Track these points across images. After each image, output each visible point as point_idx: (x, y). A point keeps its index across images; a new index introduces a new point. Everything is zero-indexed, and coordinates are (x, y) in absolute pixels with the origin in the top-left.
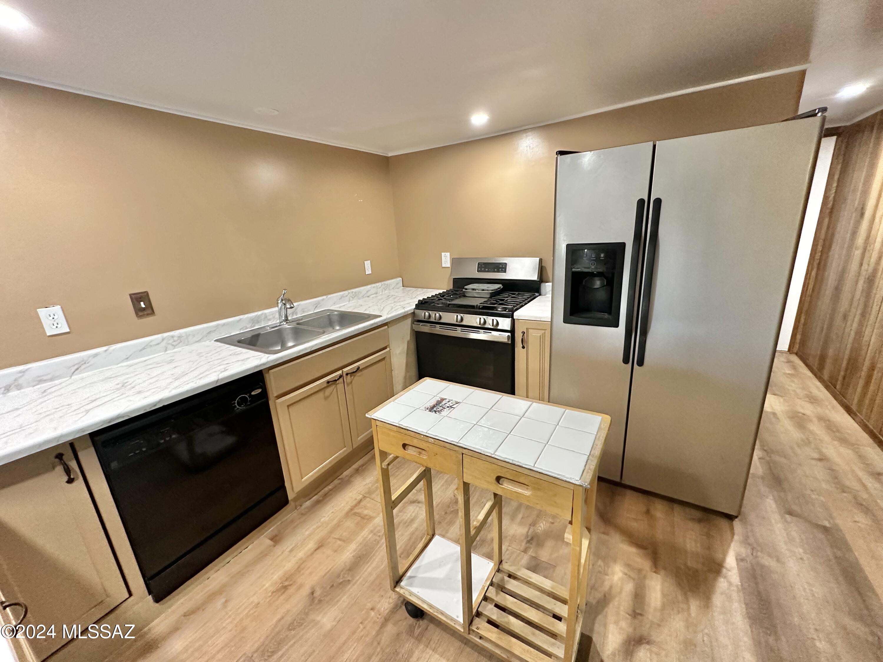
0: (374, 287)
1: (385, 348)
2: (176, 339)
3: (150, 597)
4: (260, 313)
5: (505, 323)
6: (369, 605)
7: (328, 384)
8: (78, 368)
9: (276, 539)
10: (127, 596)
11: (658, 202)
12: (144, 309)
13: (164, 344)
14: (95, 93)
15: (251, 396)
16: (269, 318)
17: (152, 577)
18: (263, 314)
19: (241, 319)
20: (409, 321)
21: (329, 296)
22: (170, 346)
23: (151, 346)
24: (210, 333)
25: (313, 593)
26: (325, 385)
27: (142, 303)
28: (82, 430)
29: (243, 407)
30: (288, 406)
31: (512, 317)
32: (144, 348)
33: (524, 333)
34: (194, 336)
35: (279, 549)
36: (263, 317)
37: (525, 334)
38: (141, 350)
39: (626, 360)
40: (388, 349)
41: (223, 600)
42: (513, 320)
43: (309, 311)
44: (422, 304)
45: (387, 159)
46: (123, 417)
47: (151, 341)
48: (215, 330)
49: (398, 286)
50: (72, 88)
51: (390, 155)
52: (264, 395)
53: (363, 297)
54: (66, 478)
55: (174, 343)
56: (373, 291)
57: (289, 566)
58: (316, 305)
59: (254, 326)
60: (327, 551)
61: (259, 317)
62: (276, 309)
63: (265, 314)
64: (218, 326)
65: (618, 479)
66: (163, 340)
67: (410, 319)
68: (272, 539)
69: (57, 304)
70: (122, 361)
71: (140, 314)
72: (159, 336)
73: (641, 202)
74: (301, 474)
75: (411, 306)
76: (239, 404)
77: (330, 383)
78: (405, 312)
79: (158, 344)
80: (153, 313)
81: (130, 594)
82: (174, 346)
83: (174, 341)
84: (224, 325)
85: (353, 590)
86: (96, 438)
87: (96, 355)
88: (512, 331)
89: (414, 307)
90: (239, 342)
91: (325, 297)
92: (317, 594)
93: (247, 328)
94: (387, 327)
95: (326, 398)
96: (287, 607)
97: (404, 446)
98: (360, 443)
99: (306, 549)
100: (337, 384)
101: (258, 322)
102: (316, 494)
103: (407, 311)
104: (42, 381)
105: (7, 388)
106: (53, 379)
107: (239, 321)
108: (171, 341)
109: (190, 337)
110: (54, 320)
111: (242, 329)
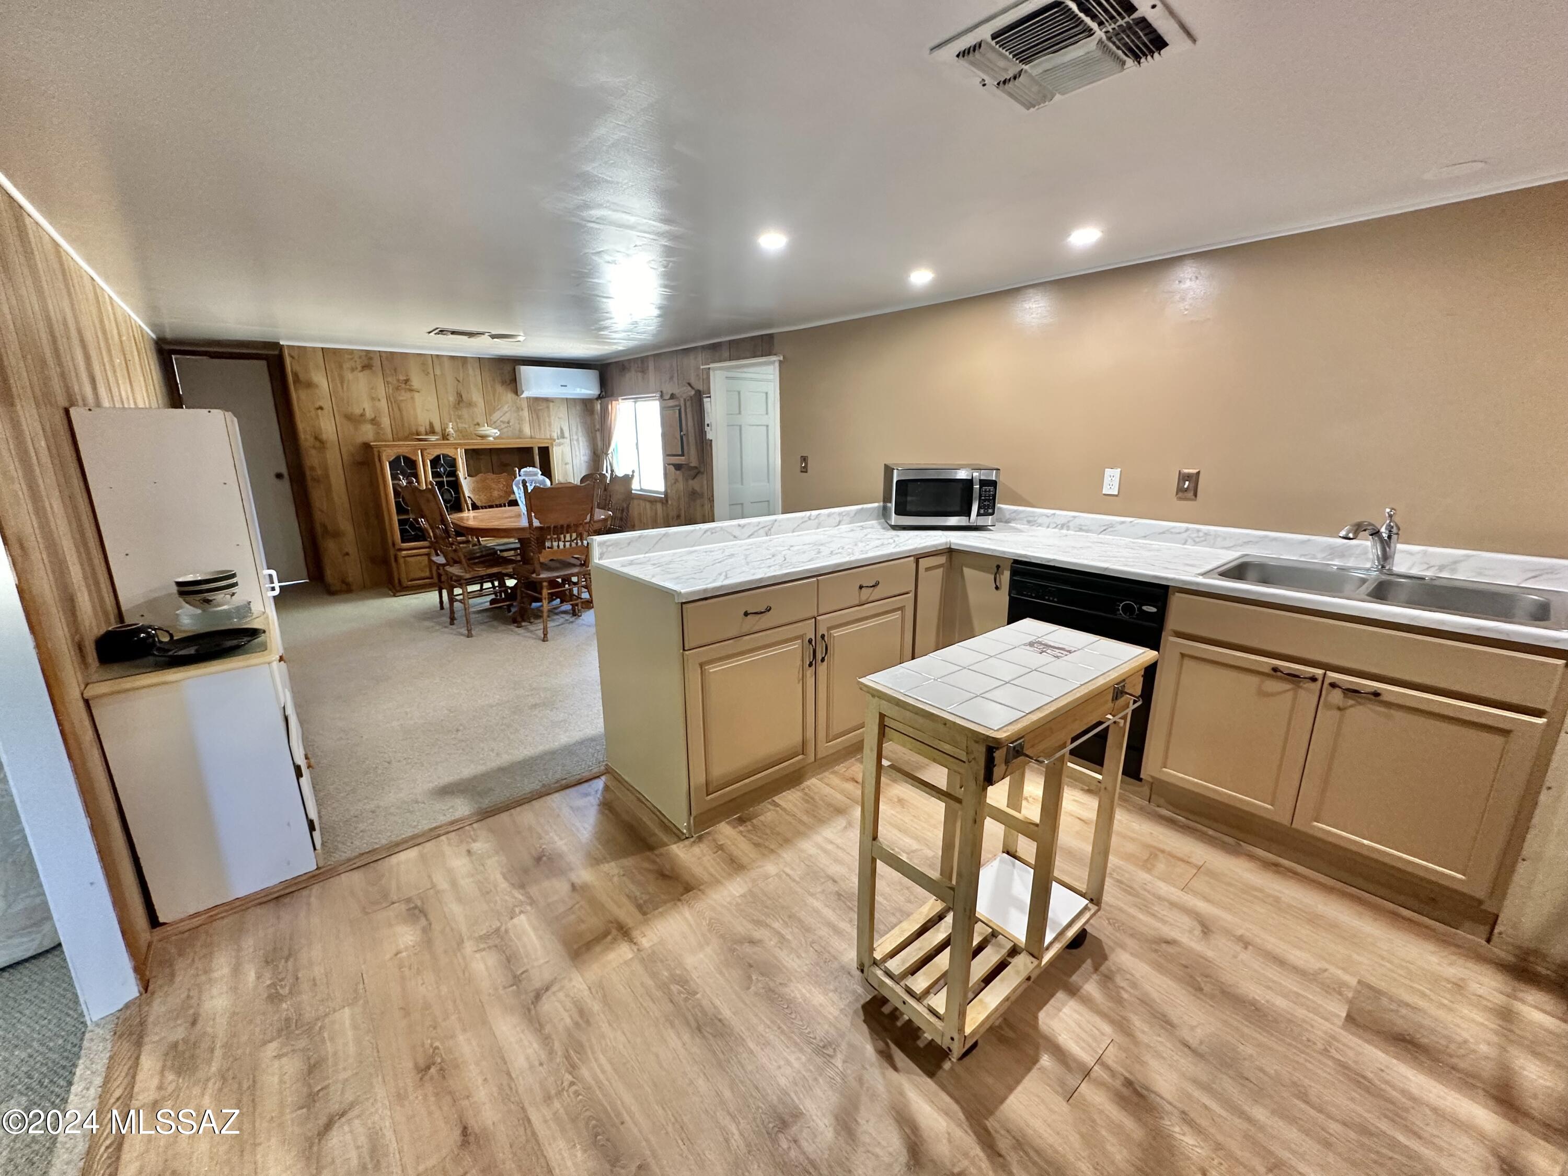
2: (1201, 534)
7: (1272, 673)
8: (1106, 529)
12: (1185, 491)
13: (1185, 535)
15: (1140, 609)
19: (1309, 540)
22: (1190, 541)
23: (1172, 533)
26: (1267, 670)
27: (1187, 483)
28: (1005, 553)
29: (1125, 617)
30: (1183, 655)
32: (1163, 533)
34: (1225, 539)
38: (1160, 533)
46: (1026, 558)
47: (1174, 528)
48: (1257, 542)
52: (1160, 618)
54: (995, 584)
55: (1197, 540)
59: (1332, 560)
64: (1266, 537)
66: (1188, 530)
69: (1119, 467)
71: (1180, 494)
72: (1185, 526)
76: (1124, 611)
77: (1279, 674)
79: (1179, 533)
80: (1194, 498)
82: (1196, 543)
83: (1198, 537)
84: (1275, 539)
86: (1013, 565)
87: (1123, 523)
95: (1263, 694)
98: (1311, 832)
100: (1300, 687)
102: (1187, 818)
104: (1081, 530)
105: (1063, 526)
106: (1087, 531)
107: (1303, 542)
108: (1195, 535)
109: (1219, 539)
110: (1111, 481)
111: (1301, 556)
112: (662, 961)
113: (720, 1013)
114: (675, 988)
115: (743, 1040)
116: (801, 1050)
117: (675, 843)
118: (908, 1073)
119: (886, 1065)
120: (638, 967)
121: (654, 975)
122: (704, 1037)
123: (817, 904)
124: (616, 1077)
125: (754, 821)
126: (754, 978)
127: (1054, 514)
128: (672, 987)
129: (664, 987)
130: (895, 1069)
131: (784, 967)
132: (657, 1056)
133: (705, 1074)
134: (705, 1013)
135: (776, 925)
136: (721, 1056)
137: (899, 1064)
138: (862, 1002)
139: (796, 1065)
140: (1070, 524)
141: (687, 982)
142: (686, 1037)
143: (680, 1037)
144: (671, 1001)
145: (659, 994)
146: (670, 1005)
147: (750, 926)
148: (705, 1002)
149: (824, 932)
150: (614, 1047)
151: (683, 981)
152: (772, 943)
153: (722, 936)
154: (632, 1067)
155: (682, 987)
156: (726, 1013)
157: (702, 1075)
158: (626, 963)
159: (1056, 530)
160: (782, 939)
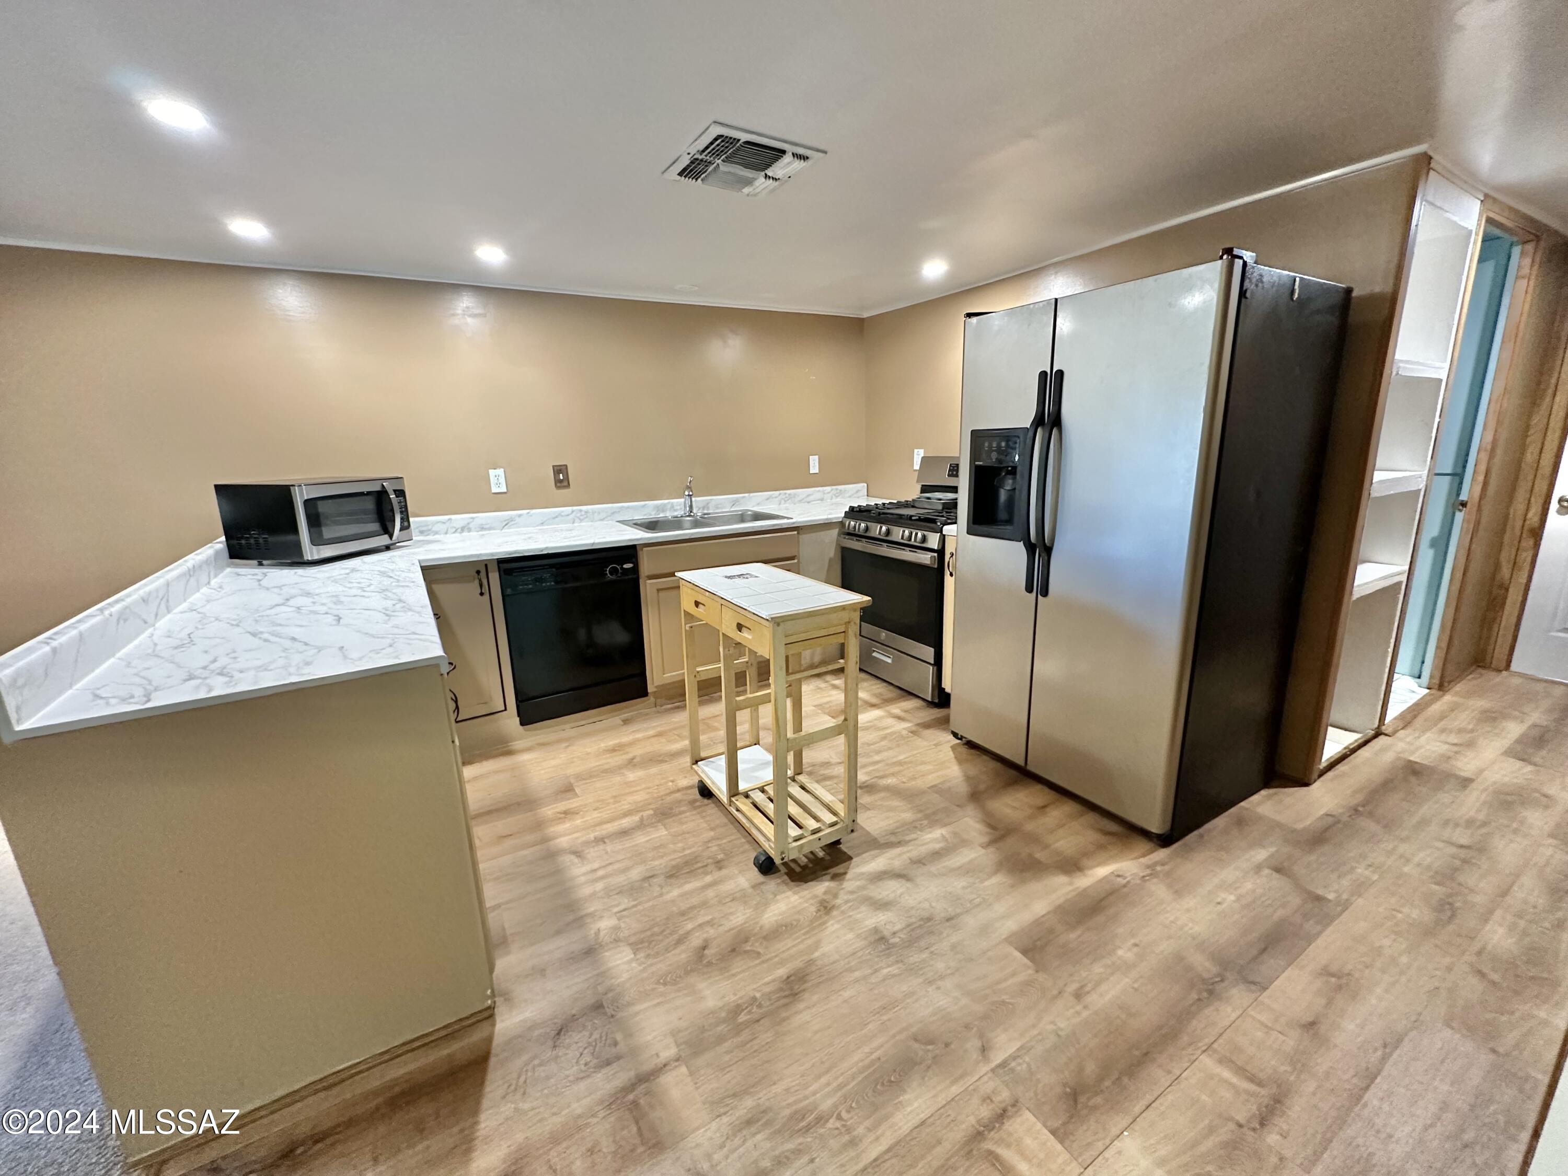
0: (819, 491)
1: (793, 558)
2: (582, 513)
3: (518, 719)
4: (666, 501)
5: (933, 541)
6: (671, 779)
8: (507, 523)
9: (626, 722)
10: (503, 708)
11: (1060, 374)
12: (561, 481)
13: (572, 516)
14: (554, 289)
15: (622, 568)
16: (675, 508)
17: (522, 701)
18: (669, 503)
19: (646, 505)
20: (835, 532)
21: (752, 494)
22: (577, 520)
23: (562, 516)
24: (613, 513)
25: (633, 759)
27: (561, 475)
28: (492, 554)
29: (614, 577)
30: (658, 590)
31: (941, 531)
32: (557, 517)
33: (953, 554)
34: (599, 513)
35: (625, 728)
36: (669, 506)
37: (954, 557)
38: (554, 518)
39: (1029, 589)
40: (796, 561)
41: (567, 744)
42: (942, 537)
43: (724, 507)
44: (855, 513)
45: (862, 320)
46: (519, 553)
47: (563, 512)
48: (619, 511)
49: (860, 494)
50: (536, 287)
51: (865, 315)
52: (635, 570)
53: (800, 501)
54: (480, 592)
55: (582, 518)
56: (819, 496)
57: (625, 739)
58: (735, 502)
59: (658, 514)
60: (663, 740)
61: (665, 505)
62: (683, 500)
63: (672, 504)
64: (622, 507)
65: (1021, 762)
66: (573, 512)
67: (837, 530)
68: (623, 721)
69: (500, 467)
70: (538, 526)
71: (558, 485)
72: (570, 508)
73: (1043, 375)
74: (664, 670)
75: (838, 514)
76: (611, 573)
78: (827, 519)
79: (568, 515)
80: (568, 486)
81: (506, 709)
82: (581, 520)
83: (582, 515)
84: (628, 508)
85: (665, 767)
86: (501, 565)
87: (520, 516)
88: (941, 552)
89: (843, 515)
90: (635, 524)
91: (746, 495)
92: (635, 760)
93: (651, 515)
94: (796, 532)
96: (610, 760)
97: (697, 604)
99: (647, 733)
101: (663, 511)
103: (830, 519)
104: (482, 529)
105: (463, 529)
106: (489, 529)
107: (644, 506)
108: (579, 515)
109: (596, 514)
110: (498, 480)
111: (645, 515)
112: (703, 1032)
113: (781, 977)
114: (743, 1018)
115: (811, 960)
116: (824, 923)
117: (493, 1025)
118: (848, 868)
119: (841, 878)
120: (701, 1061)
121: (721, 1040)
122: (804, 990)
123: (675, 893)
124: (835, 1070)
125: (508, 932)
126: (748, 948)
127: (450, 519)
128: (740, 1021)
129: (738, 1029)
130: (845, 873)
131: (741, 925)
132: (816, 1032)
133: (840, 991)
134: (781, 989)
135: (689, 926)
136: (824, 978)
137: (842, 871)
138: (789, 881)
139: (837, 926)
140: (471, 526)
141: (738, 1006)
142: (801, 1006)
143: (801, 1012)
144: (758, 1021)
145: (745, 1035)
146: (762, 1022)
147: (682, 947)
148: (767, 989)
149: (711, 893)
150: (802, 1076)
151: (737, 1010)
152: (711, 932)
153: (688, 973)
154: (826, 1055)
155: (743, 1010)
156: (782, 972)
157: (840, 993)
158: (691, 1074)
159: (457, 535)
160: (710, 923)
